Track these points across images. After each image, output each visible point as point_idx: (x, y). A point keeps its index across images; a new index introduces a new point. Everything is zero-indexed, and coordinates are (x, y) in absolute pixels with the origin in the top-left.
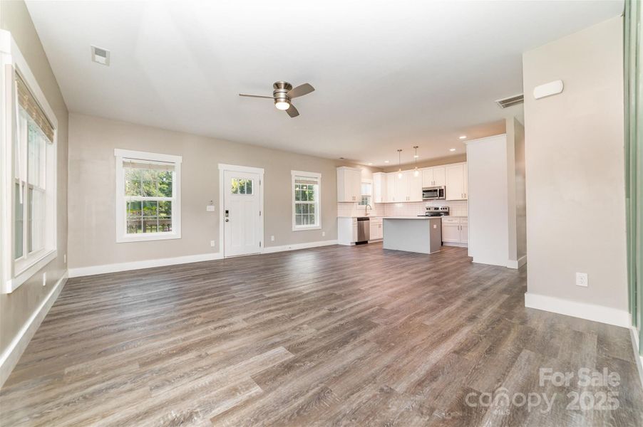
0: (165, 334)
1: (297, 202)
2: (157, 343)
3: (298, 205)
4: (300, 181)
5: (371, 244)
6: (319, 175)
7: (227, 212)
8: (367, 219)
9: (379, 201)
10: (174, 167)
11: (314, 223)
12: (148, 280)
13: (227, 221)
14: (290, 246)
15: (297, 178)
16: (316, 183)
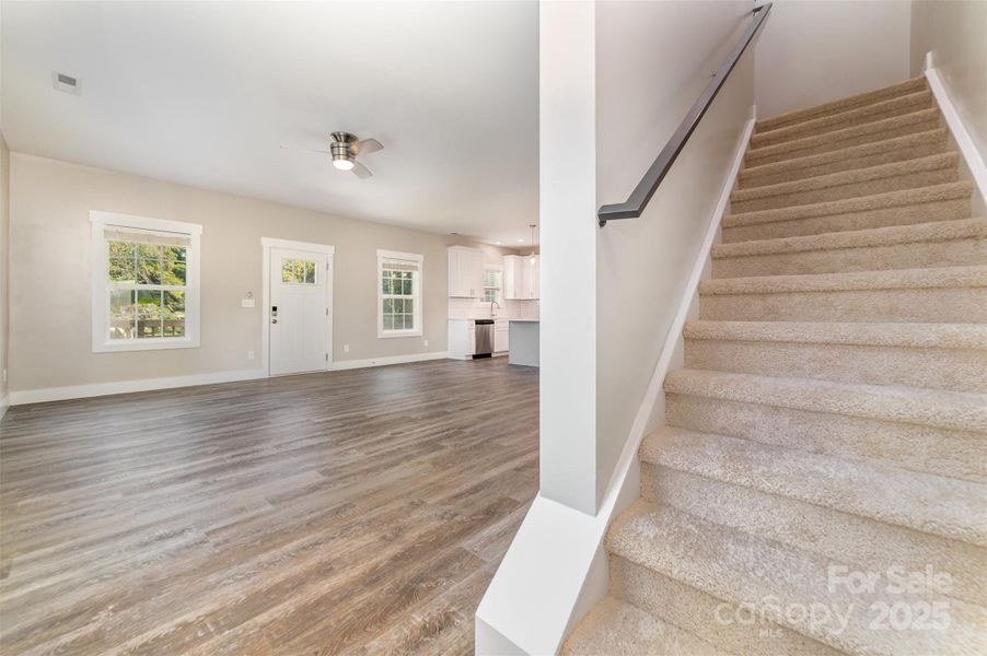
0: (160, 464)
1: (386, 296)
2: (150, 473)
3: (386, 301)
4: (389, 266)
5: (496, 358)
6: (420, 258)
7: (275, 309)
8: (491, 322)
9: (510, 296)
10: (188, 240)
11: (411, 327)
12: (142, 406)
13: (275, 322)
14: (373, 360)
15: (385, 261)
16: (416, 268)
